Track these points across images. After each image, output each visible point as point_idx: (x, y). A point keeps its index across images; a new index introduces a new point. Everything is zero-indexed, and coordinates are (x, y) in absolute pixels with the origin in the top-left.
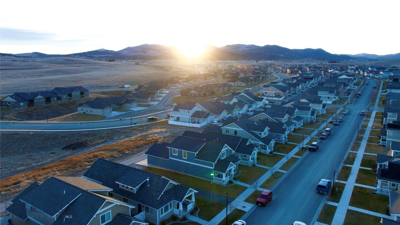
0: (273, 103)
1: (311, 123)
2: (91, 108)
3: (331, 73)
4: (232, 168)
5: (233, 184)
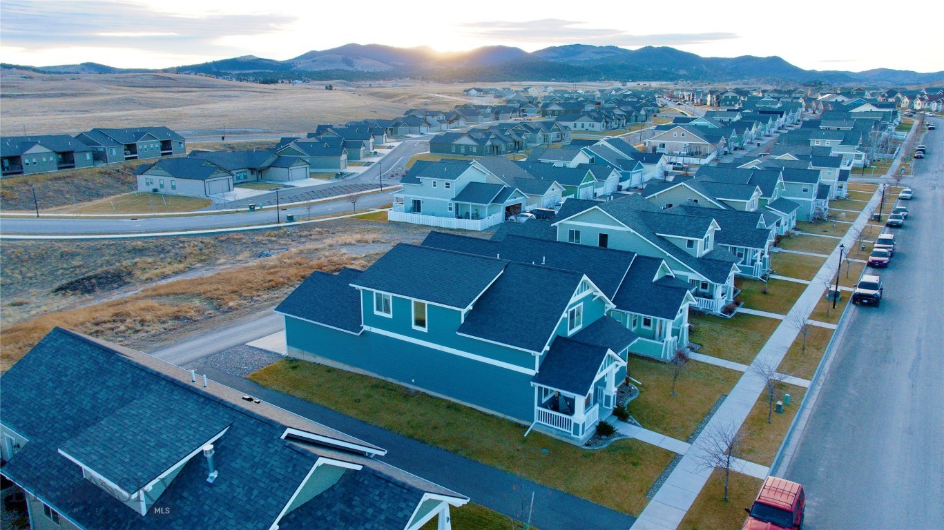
0: (687, 169)
1: (818, 220)
2: (174, 179)
3: (825, 103)
4: (611, 371)
5: (616, 439)
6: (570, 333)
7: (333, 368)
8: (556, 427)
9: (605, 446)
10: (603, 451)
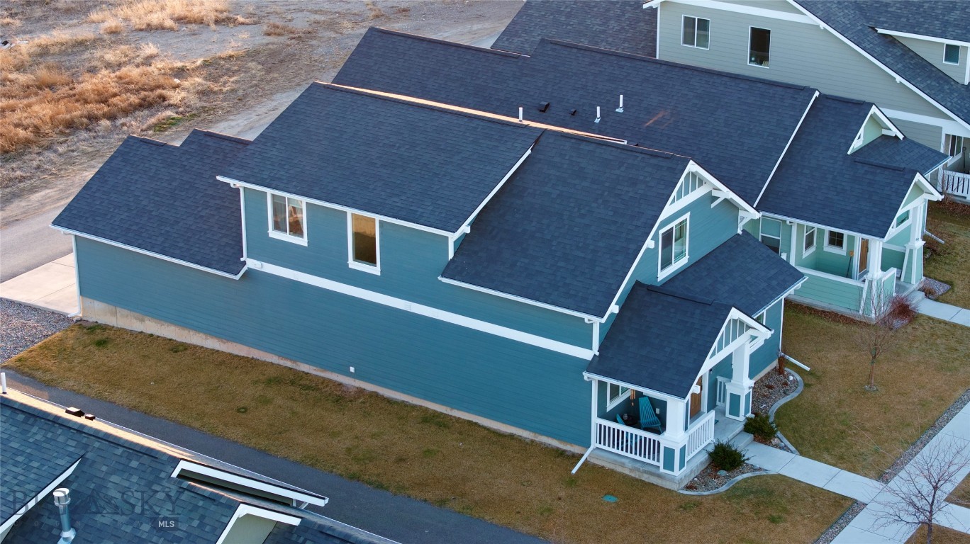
4: (741, 349)
5: (745, 476)
6: (663, 275)
7: (182, 344)
8: (633, 456)
9: (723, 489)
10: (719, 497)
